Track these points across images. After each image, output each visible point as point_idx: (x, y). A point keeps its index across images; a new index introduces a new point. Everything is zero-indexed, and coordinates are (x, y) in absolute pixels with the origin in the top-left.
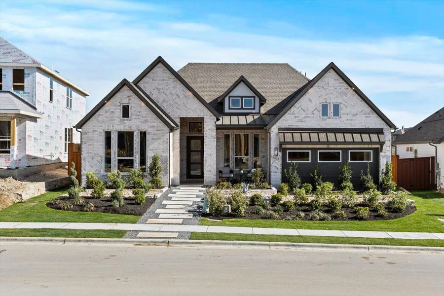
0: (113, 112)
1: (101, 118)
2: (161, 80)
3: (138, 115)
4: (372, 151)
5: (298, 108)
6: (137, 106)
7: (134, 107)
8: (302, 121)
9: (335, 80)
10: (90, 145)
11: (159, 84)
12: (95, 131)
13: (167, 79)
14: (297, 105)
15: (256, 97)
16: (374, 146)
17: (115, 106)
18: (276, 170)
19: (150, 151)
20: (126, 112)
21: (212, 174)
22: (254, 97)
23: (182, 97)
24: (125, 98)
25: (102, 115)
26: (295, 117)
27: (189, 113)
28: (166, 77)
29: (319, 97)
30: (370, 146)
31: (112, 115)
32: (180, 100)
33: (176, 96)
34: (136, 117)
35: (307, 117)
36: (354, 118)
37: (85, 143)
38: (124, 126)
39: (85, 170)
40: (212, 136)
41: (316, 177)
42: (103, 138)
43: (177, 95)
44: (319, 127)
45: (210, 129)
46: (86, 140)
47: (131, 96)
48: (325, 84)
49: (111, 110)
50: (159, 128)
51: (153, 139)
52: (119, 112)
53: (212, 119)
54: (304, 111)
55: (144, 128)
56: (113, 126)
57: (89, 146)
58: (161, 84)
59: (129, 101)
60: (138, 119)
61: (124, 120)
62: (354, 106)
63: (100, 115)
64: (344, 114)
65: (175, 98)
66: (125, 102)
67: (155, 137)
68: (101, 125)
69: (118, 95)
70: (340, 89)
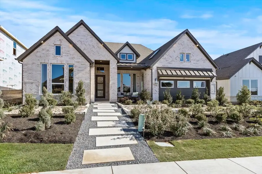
0: (48, 50)
1: (38, 54)
2: (83, 36)
3: (68, 54)
4: (205, 82)
5: (168, 55)
6: (66, 46)
7: (64, 48)
8: (170, 63)
9: (188, 40)
10: (30, 73)
11: (81, 38)
12: (34, 63)
13: (86, 35)
14: (167, 53)
15: (134, 54)
16: (205, 79)
17: (50, 46)
18: (156, 92)
19: (77, 79)
20: (58, 50)
21: (115, 95)
23: (96, 47)
24: (58, 41)
25: (40, 52)
26: (166, 61)
27: (101, 57)
28: (86, 34)
29: (179, 49)
30: (204, 79)
31: (48, 52)
32: (95, 49)
33: (92, 47)
34: (66, 55)
35: (173, 61)
36: (198, 62)
37: (26, 72)
38: (57, 61)
39: (26, 92)
40: (115, 72)
41: (181, 96)
42: (40, 69)
43: (93, 46)
44: (179, 67)
45: (113, 68)
46: (26, 70)
47: (62, 40)
48: (182, 42)
49: (47, 49)
50: (83, 63)
51: (78, 70)
52: (53, 50)
53: (115, 62)
54: (171, 57)
55: (72, 62)
56: (48, 60)
57: (29, 74)
58: (83, 38)
59: (61, 43)
60: (68, 56)
61: (57, 56)
62: (197, 56)
63: (38, 52)
64: (192, 60)
65: (92, 48)
66: (58, 43)
67: (80, 69)
68: (39, 59)
69: (52, 38)
70: (190, 45)
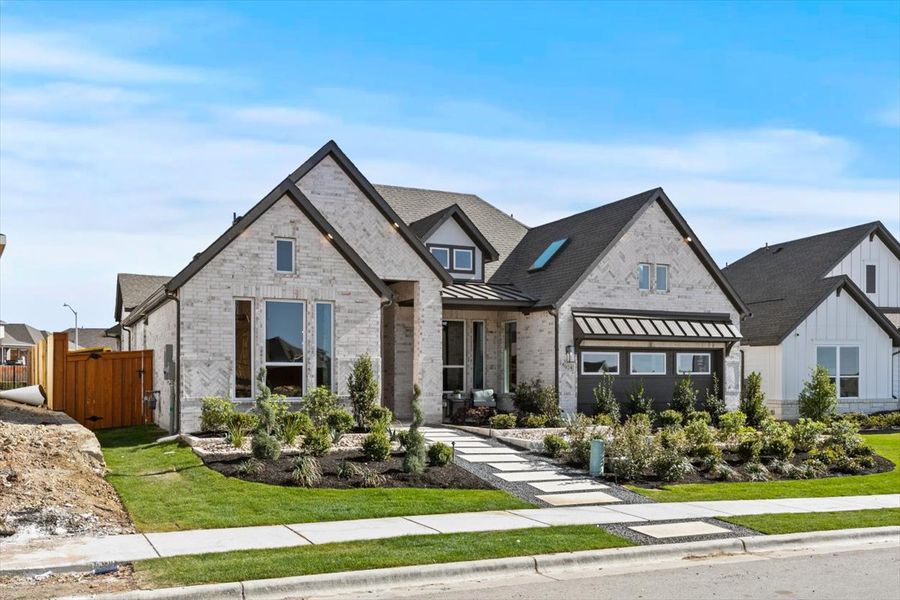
0: (257, 255)
1: (227, 269)
2: (332, 194)
3: (315, 267)
4: (709, 355)
5: (604, 270)
6: (309, 242)
7: (306, 247)
8: (610, 296)
9: (661, 221)
10: (202, 332)
11: (326, 203)
12: (213, 298)
13: (342, 192)
14: (602, 264)
15: (477, 249)
16: (711, 346)
17: (261, 241)
18: (568, 390)
19: (342, 349)
20: (285, 255)
22: (473, 249)
23: (374, 234)
24: (285, 224)
25: (231, 261)
26: (599, 287)
27: (390, 270)
28: (340, 189)
29: (637, 251)
30: (706, 346)
31: (255, 263)
32: (371, 241)
33: (363, 233)
34: (310, 270)
35: (618, 288)
36: (689, 293)
37: (189, 328)
38: (284, 290)
39: (189, 392)
40: (435, 322)
41: (643, 401)
42: (231, 316)
43: (365, 230)
44: (637, 309)
45: (430, 307)
46: (191, 320)
47: (299, 221)
48: (646, 228)
49: (252, 251)
50: (360, 298)
51: (347, 321)
52: (271, 256)
53: (434, 286)
54: (614, 277)
55: (327, 294)
56: (257, 289)
57: (199, 335)
58: (332, 203)
59: (294, 233)
60: (316, 274)
61: (284, 275)
62: (689, 272)
63: (224, 260)
64: (674, 286)
65: (362, 237)
66: (286, 232)
67: (352, 317)
68: (229, 284)
69: (268, 216)
70: (669, 239)
